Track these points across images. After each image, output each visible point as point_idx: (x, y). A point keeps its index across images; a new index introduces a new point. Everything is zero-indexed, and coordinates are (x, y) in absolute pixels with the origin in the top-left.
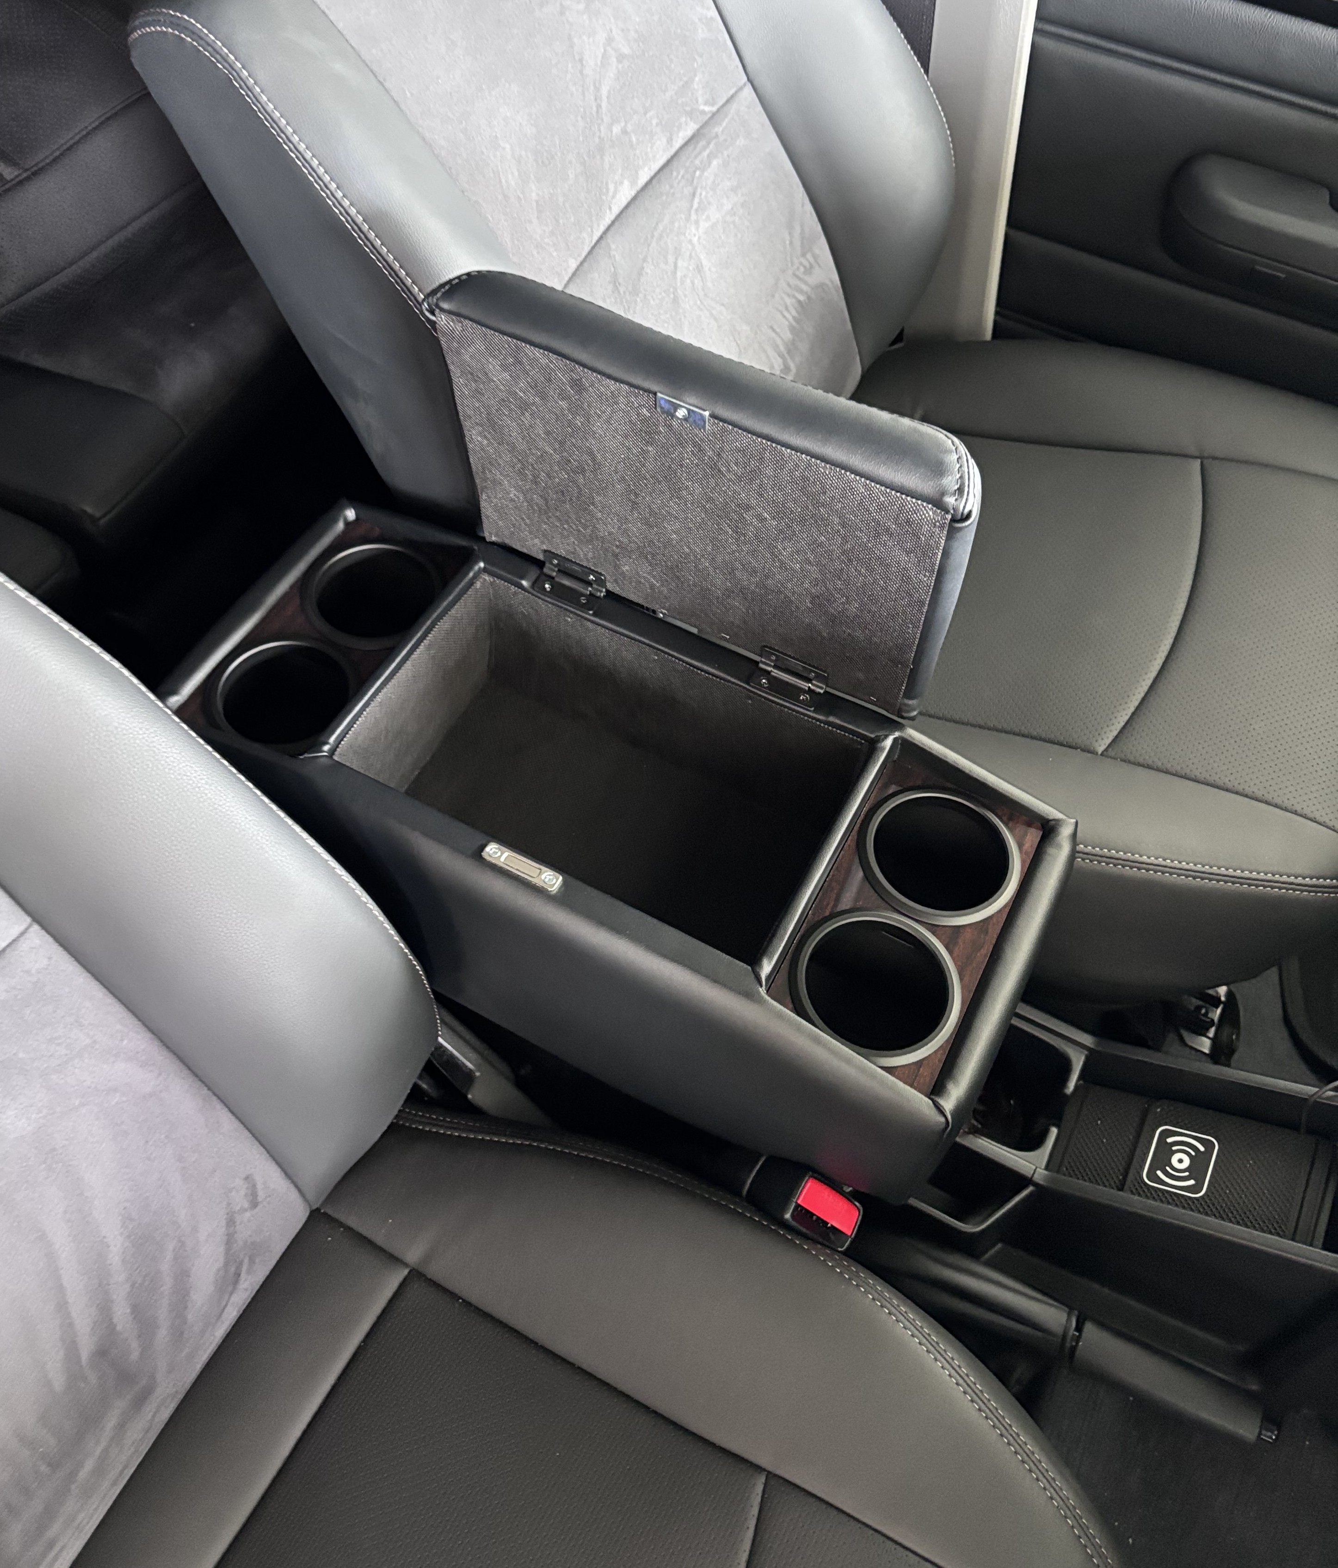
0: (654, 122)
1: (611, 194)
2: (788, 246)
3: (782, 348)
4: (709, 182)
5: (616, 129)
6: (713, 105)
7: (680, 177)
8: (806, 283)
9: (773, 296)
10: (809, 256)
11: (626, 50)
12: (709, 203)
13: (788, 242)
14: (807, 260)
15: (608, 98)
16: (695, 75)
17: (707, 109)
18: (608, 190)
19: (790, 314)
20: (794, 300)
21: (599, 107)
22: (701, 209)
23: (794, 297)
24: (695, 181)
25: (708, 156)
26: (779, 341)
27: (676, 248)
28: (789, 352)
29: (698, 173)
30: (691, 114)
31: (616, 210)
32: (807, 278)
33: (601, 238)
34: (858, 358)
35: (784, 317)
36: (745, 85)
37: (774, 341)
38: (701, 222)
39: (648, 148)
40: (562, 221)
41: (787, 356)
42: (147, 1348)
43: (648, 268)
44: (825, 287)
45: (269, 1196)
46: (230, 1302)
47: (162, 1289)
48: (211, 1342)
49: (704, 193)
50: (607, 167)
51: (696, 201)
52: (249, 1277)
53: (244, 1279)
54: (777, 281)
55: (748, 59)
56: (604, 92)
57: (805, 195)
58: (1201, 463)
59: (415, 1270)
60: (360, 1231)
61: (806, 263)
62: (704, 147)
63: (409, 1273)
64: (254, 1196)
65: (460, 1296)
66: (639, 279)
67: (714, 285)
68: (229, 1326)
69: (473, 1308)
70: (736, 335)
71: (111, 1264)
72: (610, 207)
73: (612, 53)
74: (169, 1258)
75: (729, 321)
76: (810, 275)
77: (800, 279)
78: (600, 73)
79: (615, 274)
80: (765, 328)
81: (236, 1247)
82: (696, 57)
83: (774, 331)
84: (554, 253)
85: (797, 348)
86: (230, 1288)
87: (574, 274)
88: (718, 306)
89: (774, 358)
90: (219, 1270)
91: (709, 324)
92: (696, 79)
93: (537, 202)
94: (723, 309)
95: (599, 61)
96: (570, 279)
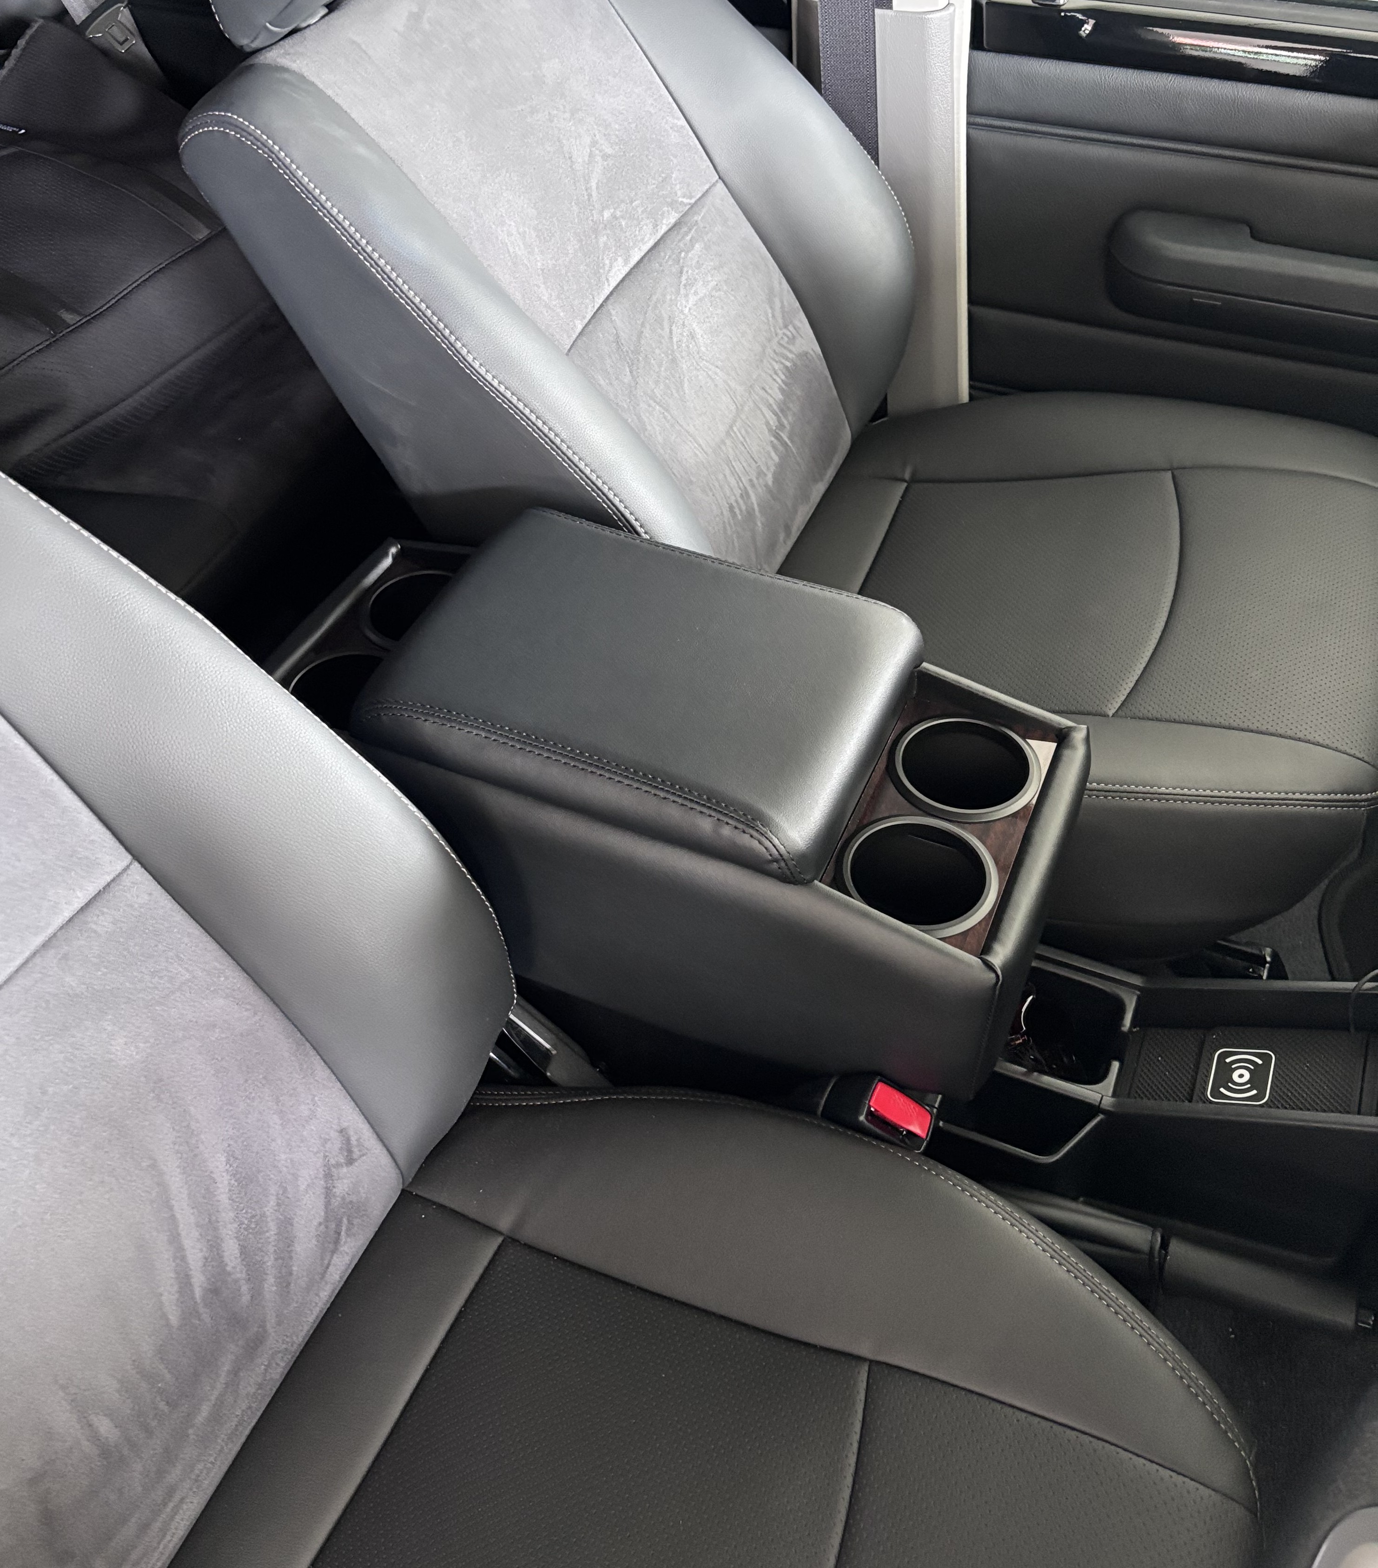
0: (640, 210)
1: (607, 269)
2: (771, 319)
3: (775, 407)
4: (694, 262)
5: (607, 214)
6: (691, 197)
7: (667, 257)
8: (790, 351)
9: (762, 361)
10: (791, 328)
11: (609, 151)
12: (695, 280)
13: (770, 315)
14: (790, 331)
15: (597, 188)
16: (673, 173)
17: (685, 201)
18: (604, 265)
19: (780, 377)
20: (782, 366)
21: (590, 195)
22: (689, 285)
23: (781, 363)
24: (681, 261)
25: (691, 240)
26: (771, 401)
27: (670, 317)
28: (782, 411)
29: (683, 254)
30: (673, 204)
31: (613, 284)
32: (791, 347)
33: (602, 306)
34: (847, 422)
35: (774, 380)
36: (717, 181)
37: (767, 401)
38: (690, 295)
39: (637, 232)
40: (566, 288)
41: (781, 415)
42: (257, 1294)
43: (647, 332)
44: (809, 356)
45: (363, 1155)
46: (333, 1262)
47: (267, 1234)
48: (316, 1303)
49: (690, 271)
50: (602, 245)
51: (684, 278)
52: (349, 1240)
53: (344, 1240)
54: (764, 347)
55: (717, 160)
56: (593, 184)
57: (781, 275)
58: (1173, 473)
59: (510, 1238)
60: (453, 1206)
61: (789, 333)
62: (686, 234)
63: (503, 1241)
64: (350, 1151)
65: (553, 1253)
66: (639, 341)
67: (707, 350)
68: (333, 1291)
69: (568, 1264)
70: (731, 393)
71: (219, 1201)
72: (607, 279)
73: (597, 152)
74: (273, 1203)
75: (725, 381)
76: (794, 344)
77: (785, 348)
78: (588, 168)
79: (617, 336)
80: (757, 388)
81: (335, 1202)
82: (672, 158)
83: (766, 391)
84: (562, 314)
85: (789, 408)
86: (331, 1246)
87: (581, 333)
88: (713, 368)
89: (769, 415)
90: (320, 1224)
91: (707, 383)
92: (674, 176)
93: (542, 270)
94: (718, 371)
95: (586, 159)
96: (577, 337)
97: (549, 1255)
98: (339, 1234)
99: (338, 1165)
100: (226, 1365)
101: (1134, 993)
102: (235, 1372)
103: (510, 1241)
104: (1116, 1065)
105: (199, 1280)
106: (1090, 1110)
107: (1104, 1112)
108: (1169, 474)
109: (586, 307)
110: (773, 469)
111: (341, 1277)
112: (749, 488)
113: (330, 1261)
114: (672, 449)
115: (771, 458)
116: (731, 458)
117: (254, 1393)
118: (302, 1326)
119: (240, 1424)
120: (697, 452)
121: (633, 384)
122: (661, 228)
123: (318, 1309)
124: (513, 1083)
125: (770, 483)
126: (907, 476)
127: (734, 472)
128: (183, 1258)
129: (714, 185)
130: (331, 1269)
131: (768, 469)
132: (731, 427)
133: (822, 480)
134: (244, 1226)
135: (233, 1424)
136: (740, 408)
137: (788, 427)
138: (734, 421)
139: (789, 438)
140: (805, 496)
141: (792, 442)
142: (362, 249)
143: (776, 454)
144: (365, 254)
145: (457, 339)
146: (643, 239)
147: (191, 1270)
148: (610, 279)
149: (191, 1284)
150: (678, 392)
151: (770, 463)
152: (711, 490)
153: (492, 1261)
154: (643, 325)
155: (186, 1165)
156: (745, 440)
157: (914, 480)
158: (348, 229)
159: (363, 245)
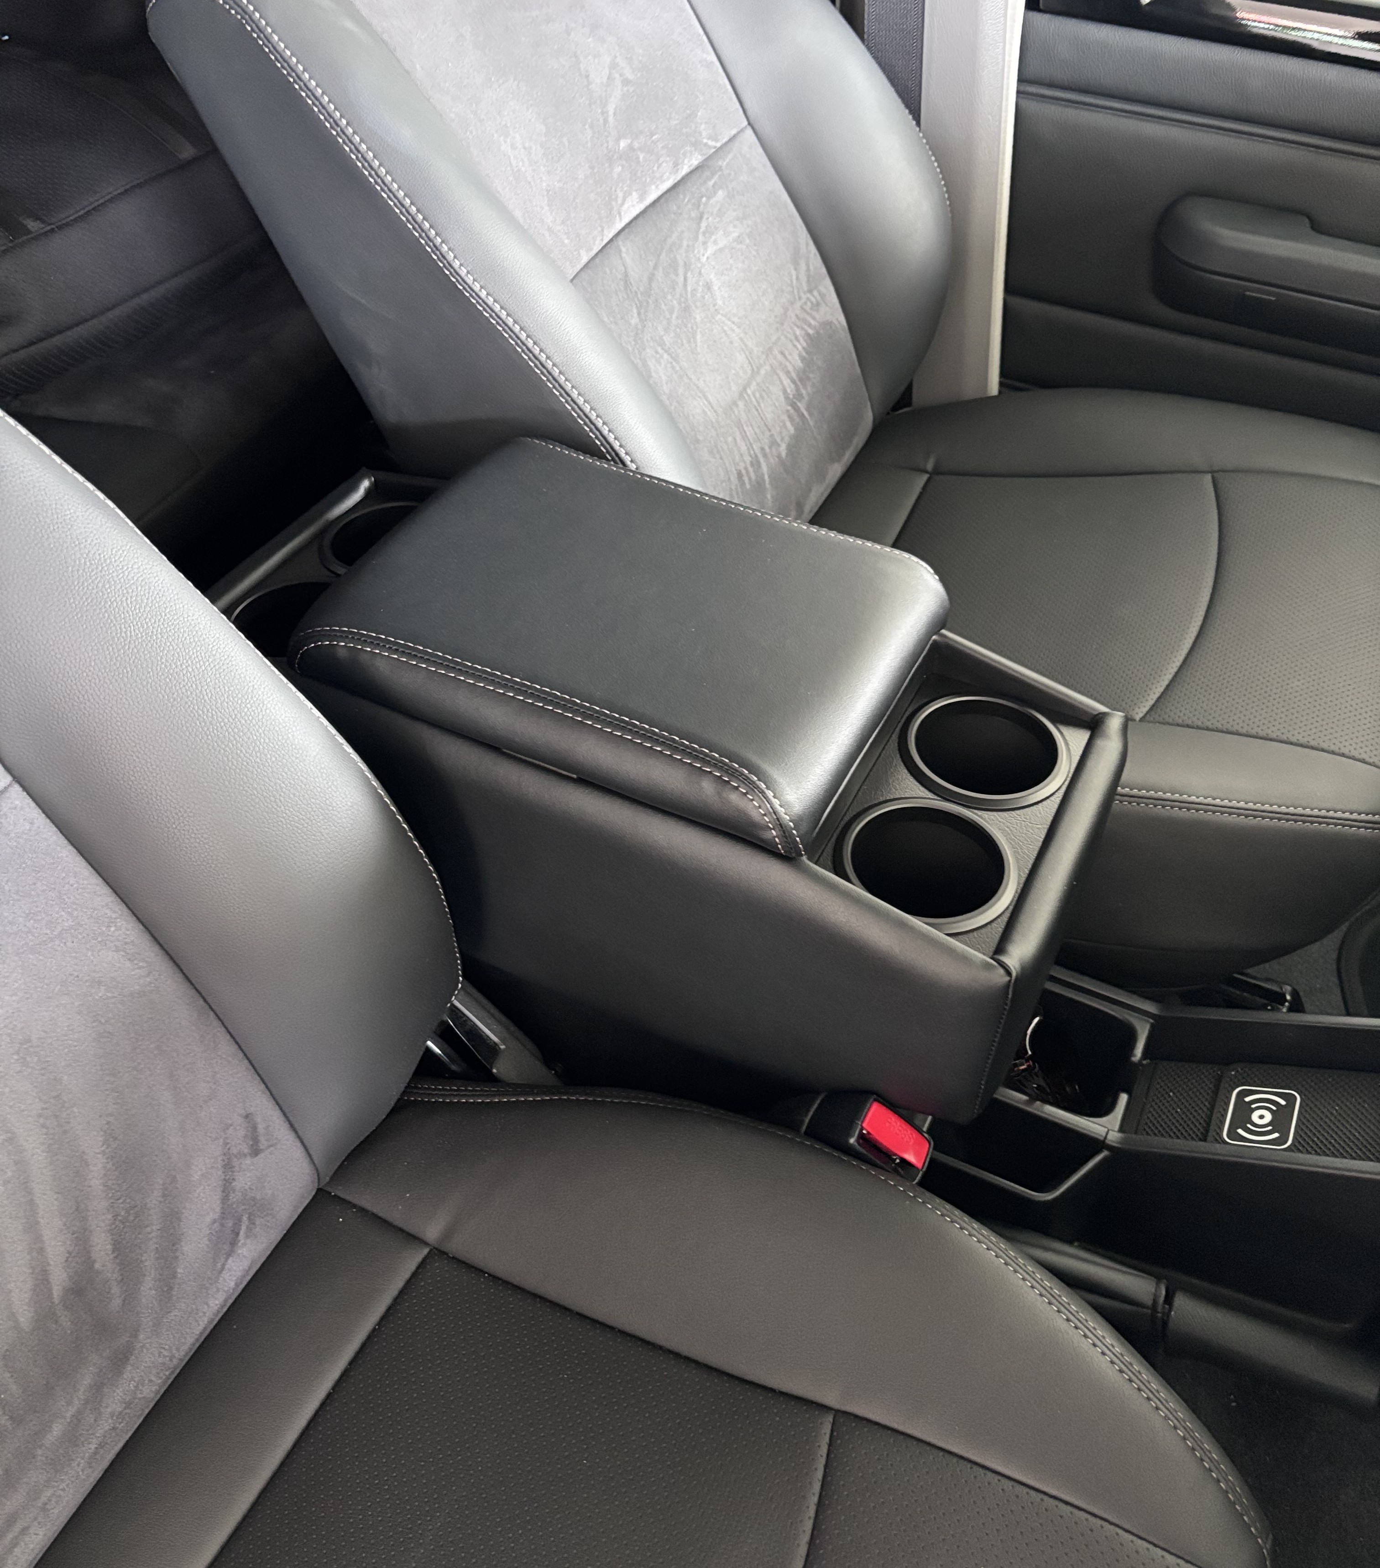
0: (660, 145)
1: (620, 201)
2: (794, 281)
3: (794, 375)
4: (715, 210)
5: (623, 144)
6: (716, 140)
7: (686, 200)
8: (814, 319)
9: (782, 324)
10: (815, 293)
11: (630, 77)
12: (716, 228)
13: (794, 277)
14: (813, 296)
15: (615, 114)
16: (698, 111)
17: (711, 143)
18: (617, 197)
19: (800, 344)
20: (803, 333)
21: (606, 121)
22: (709, 232)
23: (803, 329)
24: (702, 206)
25: (713, 186)
26: (790, 368)
27: (685, 263)
28: (801, 380)
29: (704, 199)
30: (697, 145)
31: (626, 219)
32: (814, 313)
33: (611, 240)
34: (869, 404)
35: (795, 346)
36: (746, 127)
37: (786, 367)
38: (709, 244)
39: (655, 168)
40: (573, 215)
41: (799, 383)
42: (130, 1298)
43: (659, 274)
44: (834, 327)
45: (271, 1146)
46: (227, 1267)
47: (149, 1229)
48: (204, 1313)
49: (710, 219)
50: (615, 176)
51: (703, 225)
52: (249, 1241)
53: (242, 1241)
54: (786, 310)
55: (748, 105)
56: (611, 108)
57: (809, 236)
58: (1213, 477)
59: (436, 1249)
60: (375, 1211)
61: (813, 300)
62: (710, 178)
63: (429, 1253)
64: (256, 1140)
65: (486, 1270)
66: (650, 283)
67: (724, 304)
68: (226, 1301)
69: (500, 1282)
70: (747, 353)
71: (90, 1187)
72: (620, 213)
73: (617, 76)
74: (157, 1193)
75: (741, 339)
76: (818, 310)
77: (808, 313)
78: (606, 91)
79: (626, 275)
80: (776, 351)
81: (234, 1198)
82: (698, 94)
83: (785, 357)
84: (566, 241)
85: (808, 379)
86: (226, 1247)
87: (586, 266)
88: (729, 323)
89: (787, 382)
90: (215, 1221)
91: (721, 338)
92: (699, 114)
93: (548, 191)
94: (735, 328)
95: (605, 80)
96: (582, 270)
97: (480, 1271)
98: (238, 1234)
99: (241, 1155)
100: (86, 1379)
101: (1148, 1021)
102: (98, 1389)
103: (437, 1253)
104: (1124, 1098)
105: (59, 1279)
106: (1094, 1145)
107: (1110, 1148)
108: (1208, 478)
109: (594, 239)
110: (787, 439)
111: (237, 1285)
112: (760, 456)
113: (224, 1265)
114: (677, 402)
115: (786, 427)
116: (743, 421)
117: (120, 1413)
118: (185, 1338)
119: (101, 1446)
120: (706, 410)
121: (640, 327)
122: (682, 168)
123: (206, 1320)
124: (454, 1076)
125: (784, 454)
126: (930, 466)
127: (744, 437)
128: (41, 1250)
129: (742, 131)
130: (225, 1274)
131: (782, 439)
132: (745, 389)
133: (839, 461)
134: (120, 1218)
135: (93, 1446)
136: (755, 370)
137: (806, 398)
138: (748, 384)
139: (808, 409)
140: (819, 474)
141: (810, 414)
142: (342, 130)
143: (792, 424)
144: (344, 137)
145: (443, 242)
146: (662, 177)
147: (49, 1265)
148: (622, 213)
149: (49, 1283)
150: (689, 342)
151: (785, 433)
152: (718, 452)
153: (414, 1275)
154: (655, 267)
155: (51, 1141)
156: (759, 405)
157: (937, 472)
158: (326, 106)
159: (343, 126)
